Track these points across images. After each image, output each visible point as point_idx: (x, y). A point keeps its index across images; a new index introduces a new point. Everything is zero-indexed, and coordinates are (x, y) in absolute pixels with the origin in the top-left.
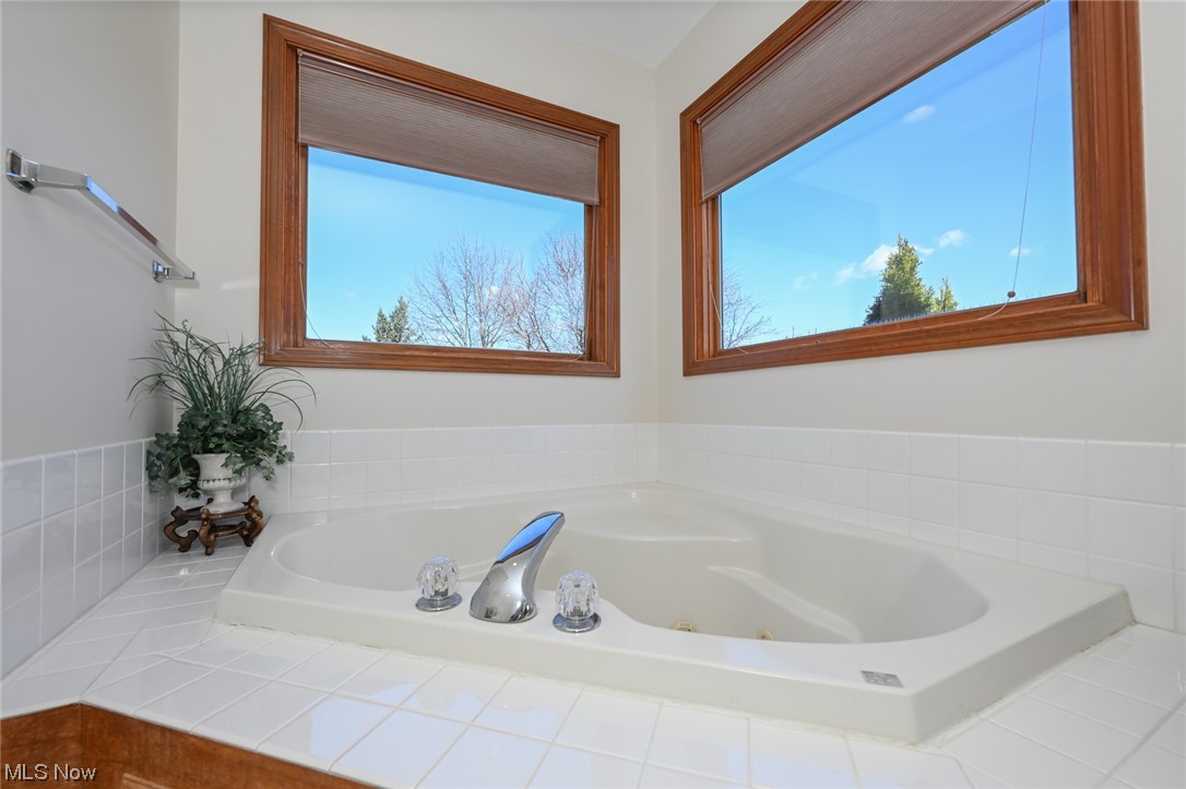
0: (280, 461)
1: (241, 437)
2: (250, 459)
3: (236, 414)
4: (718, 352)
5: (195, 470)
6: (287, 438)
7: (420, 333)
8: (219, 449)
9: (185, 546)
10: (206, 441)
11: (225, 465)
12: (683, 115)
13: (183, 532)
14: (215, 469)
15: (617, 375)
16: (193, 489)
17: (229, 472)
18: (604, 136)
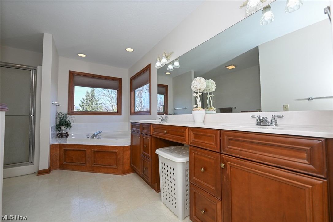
0: (71, 127)
1: (66, 124)
2: (68, 127)
3: (66, 122)
4: (134, 112)
5: (60, 128)
6: (71, 125)
7: (98, 97)
8: (64, 126)
9: (59, 137)
10: (63, 125)
11: (65, 127)
12: (131, 78)
13: (59, 136)
14: (63, 128)
15: (121, 115)
16: (60, 131)
17: (65, 128)
18: (120, 80)
